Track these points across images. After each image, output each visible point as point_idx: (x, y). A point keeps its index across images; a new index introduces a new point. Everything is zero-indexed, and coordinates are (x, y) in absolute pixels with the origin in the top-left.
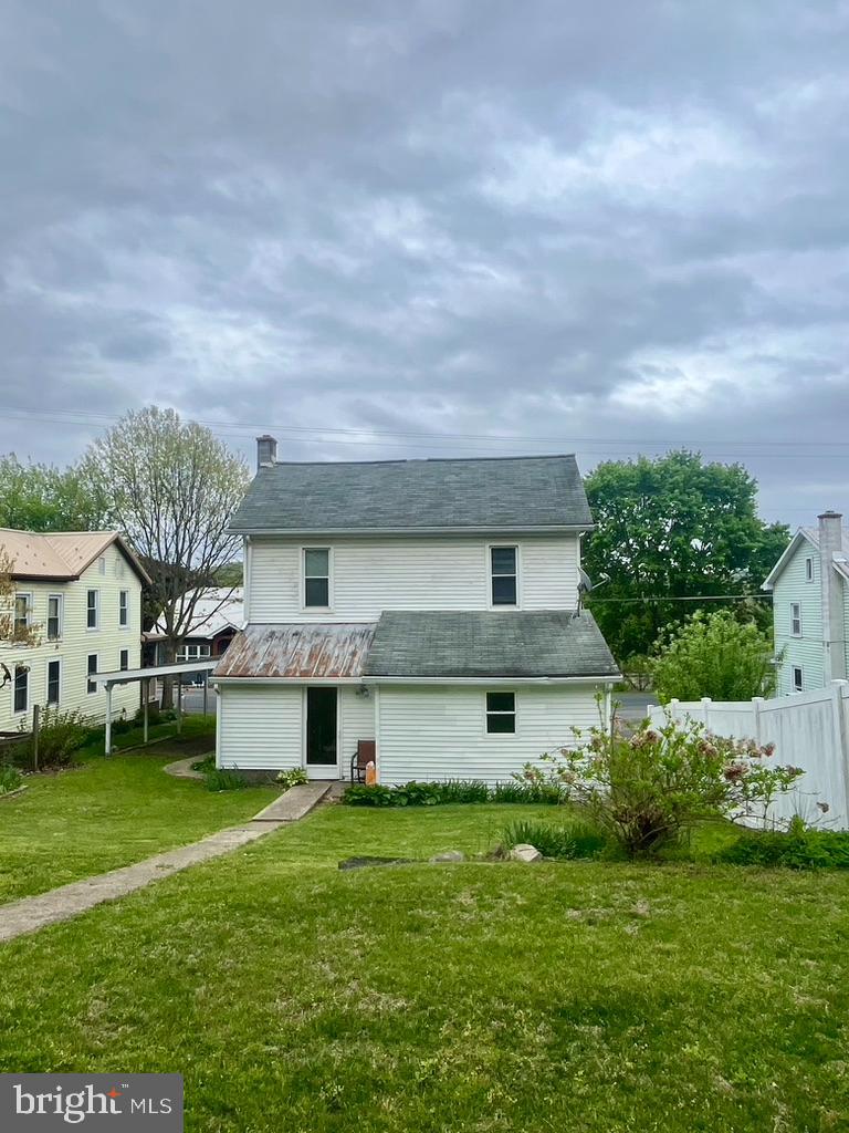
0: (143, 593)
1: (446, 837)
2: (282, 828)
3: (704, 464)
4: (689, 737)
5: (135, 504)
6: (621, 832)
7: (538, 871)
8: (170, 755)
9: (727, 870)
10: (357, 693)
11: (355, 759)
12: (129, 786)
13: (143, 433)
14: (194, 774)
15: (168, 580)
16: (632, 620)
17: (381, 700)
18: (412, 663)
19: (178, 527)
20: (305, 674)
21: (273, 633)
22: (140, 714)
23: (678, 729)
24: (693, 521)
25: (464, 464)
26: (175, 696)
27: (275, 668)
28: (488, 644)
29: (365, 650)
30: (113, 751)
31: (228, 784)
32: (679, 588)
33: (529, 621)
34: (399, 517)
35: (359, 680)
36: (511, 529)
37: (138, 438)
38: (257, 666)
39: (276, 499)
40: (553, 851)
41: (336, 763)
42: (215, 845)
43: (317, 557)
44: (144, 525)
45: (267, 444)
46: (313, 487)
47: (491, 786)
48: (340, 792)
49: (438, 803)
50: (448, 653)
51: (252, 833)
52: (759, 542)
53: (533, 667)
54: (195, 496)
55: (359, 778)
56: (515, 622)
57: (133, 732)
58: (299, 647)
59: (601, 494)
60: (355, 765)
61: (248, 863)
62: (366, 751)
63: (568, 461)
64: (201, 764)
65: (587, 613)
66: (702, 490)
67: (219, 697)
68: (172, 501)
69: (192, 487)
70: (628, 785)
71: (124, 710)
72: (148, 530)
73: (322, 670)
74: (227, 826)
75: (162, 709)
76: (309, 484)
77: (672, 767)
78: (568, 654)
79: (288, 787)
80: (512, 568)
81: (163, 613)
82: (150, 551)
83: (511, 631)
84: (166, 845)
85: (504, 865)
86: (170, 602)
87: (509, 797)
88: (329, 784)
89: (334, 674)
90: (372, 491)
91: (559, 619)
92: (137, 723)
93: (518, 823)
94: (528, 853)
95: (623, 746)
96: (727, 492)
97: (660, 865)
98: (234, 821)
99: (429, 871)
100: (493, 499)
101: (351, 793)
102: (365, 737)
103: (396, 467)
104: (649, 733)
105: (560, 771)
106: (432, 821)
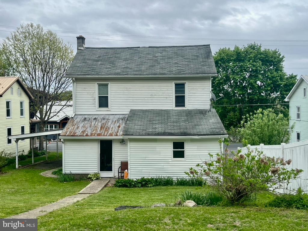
0: (30, 103)
1: (157, 199)
2: (90, 196)
3: (262, 49)
4: (257, 157)
5: (25, 65)
6: (229, 195)
7: (196, 210)
8: (44, 168)
9: (271, 209)
10: (121, 143)
11: (120, 169)
12: (26, 181)
13: (27, 34)
14: (53, 176)
15: (40, 98)
16: (232, 114)
17: (130, 145)
18: (143, 130)
19: (44, 75)
20: (99, 135)
21: (85, 118)
22: (30, 152)
23: (252, 154)
24: (257, 73)
25: (164, 49)
26: (45, 145)
27: (86, 133)
28: (173, 122)
29: (124, 125)
30: (19, 167)
31: (68, 179)
32: (251, 101)
33: (190, 114)
34: (137, 71)
35: (121, 137)
36: (183, 76)
37: (25, 37)
38: (79, 132)
39: (86, 63)
40: (201, 203)
41: (112, 171)
42: (63, 203)
43: (103, 87)
44: (29, 74)
45: (81, 40)
46: (101, 58)
47: (175, 179)
48: (113, 182)
49: (153, 186)
50: (157, 126)
51: (79, 198)
52: (284, 81)
53: (192, 132)
54: (50, 62)
55: (121, 177)
56: (185, 114)
57: (27, 160)
58: (96, 124)
59: (220, 62)
60: (120, 171)
61: (77, 209)
62: (124, 166)
63: (207, 47)
64: (56, 172)
65: (214, 110)
66: (262, 61)
67: (63, 145)
68: (41, 64)
69: (49, 58)
70: (232, 176)
71: (23, 151)
72: (31, 76)
73: (106, 133)
74: (68, 196)
75: (39, 150)
76: (100, 57)
77: (249, 169)
78: (206, 127)
79: (92, 180)
80: (184, 92)
81: (38, 111)
82: (32, 85)
83: (183, 117)
84: (43, 203)
85: (182, 208)
86: (41, 107)
87: (182, 183)
88: (109, 179)
89: (111, 135)
90: (126, 60)
91: (203, 112)
92: (29, 156)
93: (187, 193)
94: (191, 204)
95: (230, 160)
96: (272, 61)
97: (244, 208)
98: (70, 194)
99: (152, 210)
100: (176, 63)
101: (118, 183)
102: (124, 160)
103: (135, 50)
104: (241, 155)
105: (205, 171)
106: (151, 193)
